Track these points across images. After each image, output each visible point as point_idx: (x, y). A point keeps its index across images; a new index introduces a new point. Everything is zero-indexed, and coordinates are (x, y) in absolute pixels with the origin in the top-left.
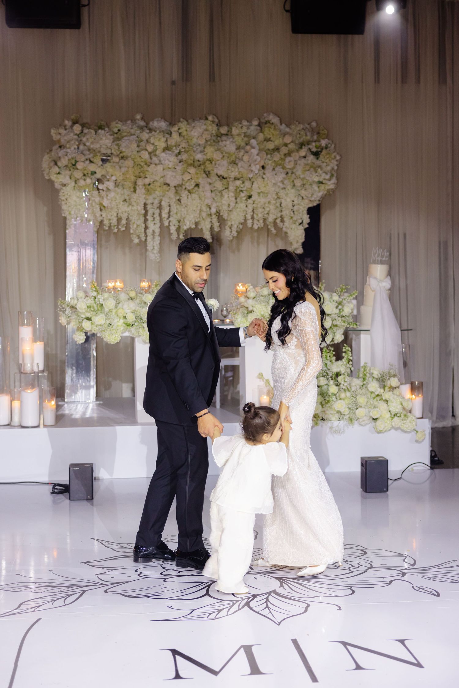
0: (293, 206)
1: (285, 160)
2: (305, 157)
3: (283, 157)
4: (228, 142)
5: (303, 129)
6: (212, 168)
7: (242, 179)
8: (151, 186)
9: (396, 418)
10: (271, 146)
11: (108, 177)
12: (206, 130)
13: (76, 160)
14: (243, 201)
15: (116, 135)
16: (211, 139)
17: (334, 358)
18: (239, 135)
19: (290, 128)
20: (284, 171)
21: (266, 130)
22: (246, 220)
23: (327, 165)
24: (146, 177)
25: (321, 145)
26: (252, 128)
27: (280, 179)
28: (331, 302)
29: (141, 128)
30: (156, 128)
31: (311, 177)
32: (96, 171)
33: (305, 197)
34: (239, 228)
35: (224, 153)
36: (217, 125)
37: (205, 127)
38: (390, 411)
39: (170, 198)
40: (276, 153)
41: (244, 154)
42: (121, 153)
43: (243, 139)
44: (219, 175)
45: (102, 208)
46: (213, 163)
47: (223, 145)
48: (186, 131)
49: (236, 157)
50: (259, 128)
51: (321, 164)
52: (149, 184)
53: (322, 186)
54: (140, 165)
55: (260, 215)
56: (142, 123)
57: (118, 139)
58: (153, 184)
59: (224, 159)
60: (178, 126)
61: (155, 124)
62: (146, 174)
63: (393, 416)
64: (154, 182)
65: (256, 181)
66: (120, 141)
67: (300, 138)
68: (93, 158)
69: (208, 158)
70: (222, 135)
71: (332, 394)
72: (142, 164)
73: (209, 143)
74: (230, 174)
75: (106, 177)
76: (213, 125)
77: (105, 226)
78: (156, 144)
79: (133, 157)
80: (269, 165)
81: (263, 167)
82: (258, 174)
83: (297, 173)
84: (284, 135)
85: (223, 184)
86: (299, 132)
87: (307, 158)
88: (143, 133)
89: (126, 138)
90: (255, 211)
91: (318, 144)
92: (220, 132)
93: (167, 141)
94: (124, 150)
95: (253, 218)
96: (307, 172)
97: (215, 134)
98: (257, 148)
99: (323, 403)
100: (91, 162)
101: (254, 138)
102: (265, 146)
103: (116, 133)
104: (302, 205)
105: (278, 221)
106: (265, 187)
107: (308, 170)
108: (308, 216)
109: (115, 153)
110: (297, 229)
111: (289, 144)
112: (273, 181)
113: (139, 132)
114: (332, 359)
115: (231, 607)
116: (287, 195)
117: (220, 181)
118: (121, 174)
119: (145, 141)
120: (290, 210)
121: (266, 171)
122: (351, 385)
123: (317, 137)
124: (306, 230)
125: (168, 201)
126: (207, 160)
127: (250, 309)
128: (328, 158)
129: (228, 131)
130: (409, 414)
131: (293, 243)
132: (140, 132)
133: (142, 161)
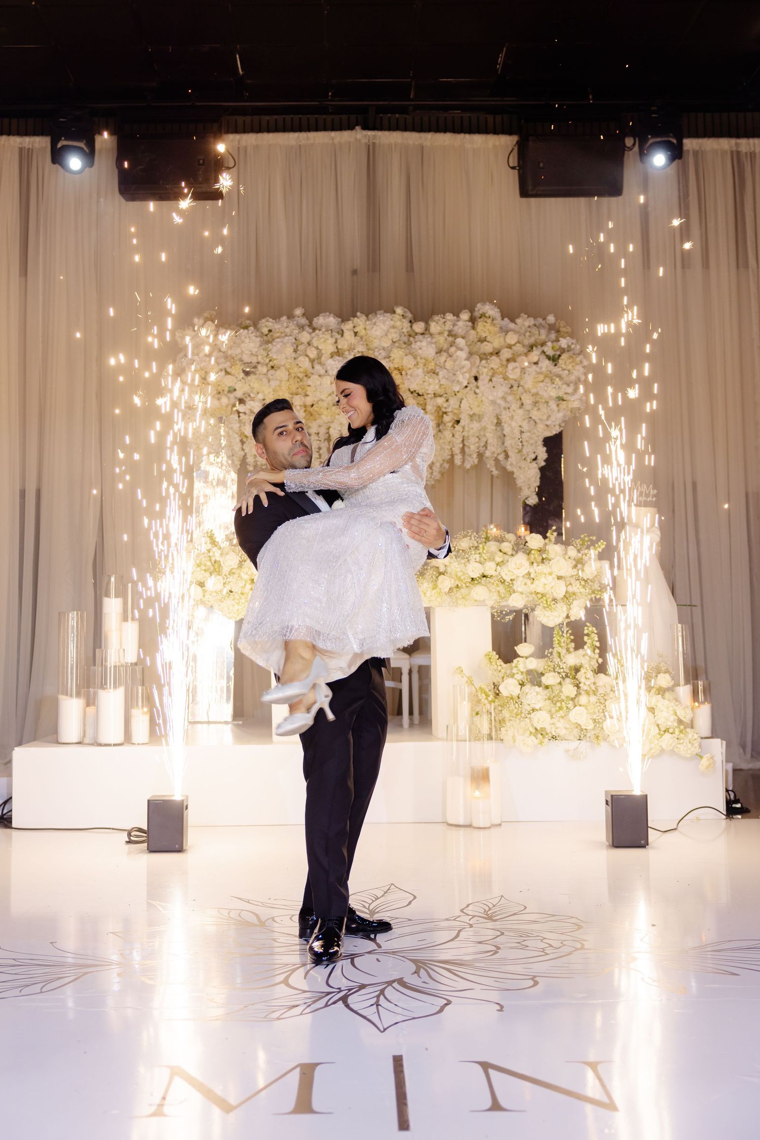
0: (522, 432)
1: (507, 367)
2: (536, 363)
3: (505, 363)
4: (424, 344)
5: (535, 325)
6: (401, 381)
7: (446, 395)
8: (314, 406)
9: (666, 734)
10: (487, 348)
11: (252, 395)
12: (393, 327)
13: (206, 372)
14: (449, 428)
15: (265, 337)
16: (399, 340)
17: (573, 645)
18: (440, 333)
19: (516, 324)
20: (506, 381)
21: (480, 325)
22: (452, 456)
23: (569, 374)
24: (307, 395)
25: (560, 346)
26: (460, 323)
27: (500, 394)
28: (565, 558)
29: (302, 328)
30: (322, 326)
31: (546, 391)
32: (236, 388)
33: (537, 421)
34: (444, 468)
35: (419, 357)
36: (410, 322)
37: (392, 323)
38: (658, 725)
39: (341, 424)
40: (494, 357)
41: (447, 358)
42: (270, 361)
43: (446, 340)
44: (412, 390)
45: (245, 440)
46: (403, 373)
47: (417, 347)
48: (365, 329)
49: (436, 364)
50: (470, 324)
51: (561, 372)
52: (312, 405)
53: (563, 405)
54: (298, 377)
55: (472, 448)
56: (304, 321)
57: (268, 342)
58: (317, 405)
59: (418, 366)
60: (353, 323)
61: (320, 320)
62: (307, 391)
63: (662, 733)
64: (318, 401)
65: (466, 397)
66: (270, 345)
67: (530, 336)
68: (231, 367)
69: (396, 366)
70: (416, 334)
71: (567, 697)
72: (301, 375)
73: (397, 344)
74: (427, 388)
75: (249, 395)
76: (404, 320)
77: (249, 465)
78: (320, 347)
79: (289, 367)
80: (484, 374)
81: (476, 379)
82: (468, 388)
83: (526, 386)
84: (507, 332)
85: (418, 404)
86: (529, 329)
87: (540, 364)
88: (303, 333)
89: (278, 340)
90: (466, 443)
91: (556, 345)
92: (414, 331)
93: (336, 342)
94: (274, 357)
95: (463, 451)
96: (541, 384)
97: (406, 334)
98: (466, 349)
99: (553, 710)
100: (227, 373)
101: (463, 338)
102: (479, 349)
103: (266, 335)
104: (534, 433)
105: (501, 457)
106: (479, 406)
107: (543, 381)
108: (545, 448)
109: (262, 361)
110: (529, 469)
111: (514, 345)
112: (491, 398)
113: (297, 331)
114: (569, 646)
115: (314, 1002)
116: (512, 418)
117: (414, 399)
118: (271, 390)
119: (306, 344)
120: (517, 439)
121: (480, 382)
122: (597, 685)
123: (557, 337)
124: (542, 469)
125: (340, 429)
126: (395, 369)
127: (442, 569)
128: (570, 363)
129: (426, 330)
130: (688, 730)
131: (523, 488)
132: (299, 333)
133: (301, 372)
